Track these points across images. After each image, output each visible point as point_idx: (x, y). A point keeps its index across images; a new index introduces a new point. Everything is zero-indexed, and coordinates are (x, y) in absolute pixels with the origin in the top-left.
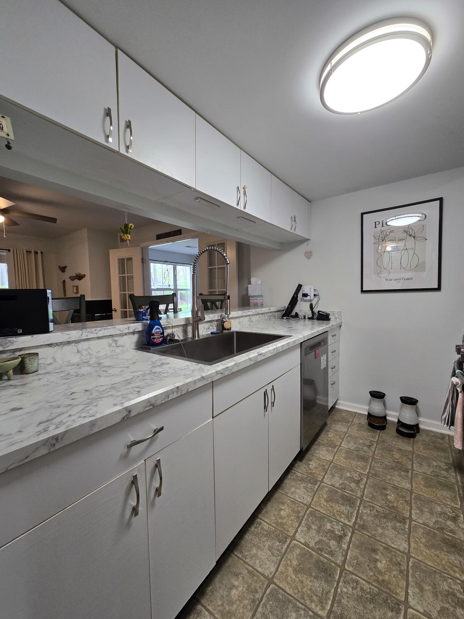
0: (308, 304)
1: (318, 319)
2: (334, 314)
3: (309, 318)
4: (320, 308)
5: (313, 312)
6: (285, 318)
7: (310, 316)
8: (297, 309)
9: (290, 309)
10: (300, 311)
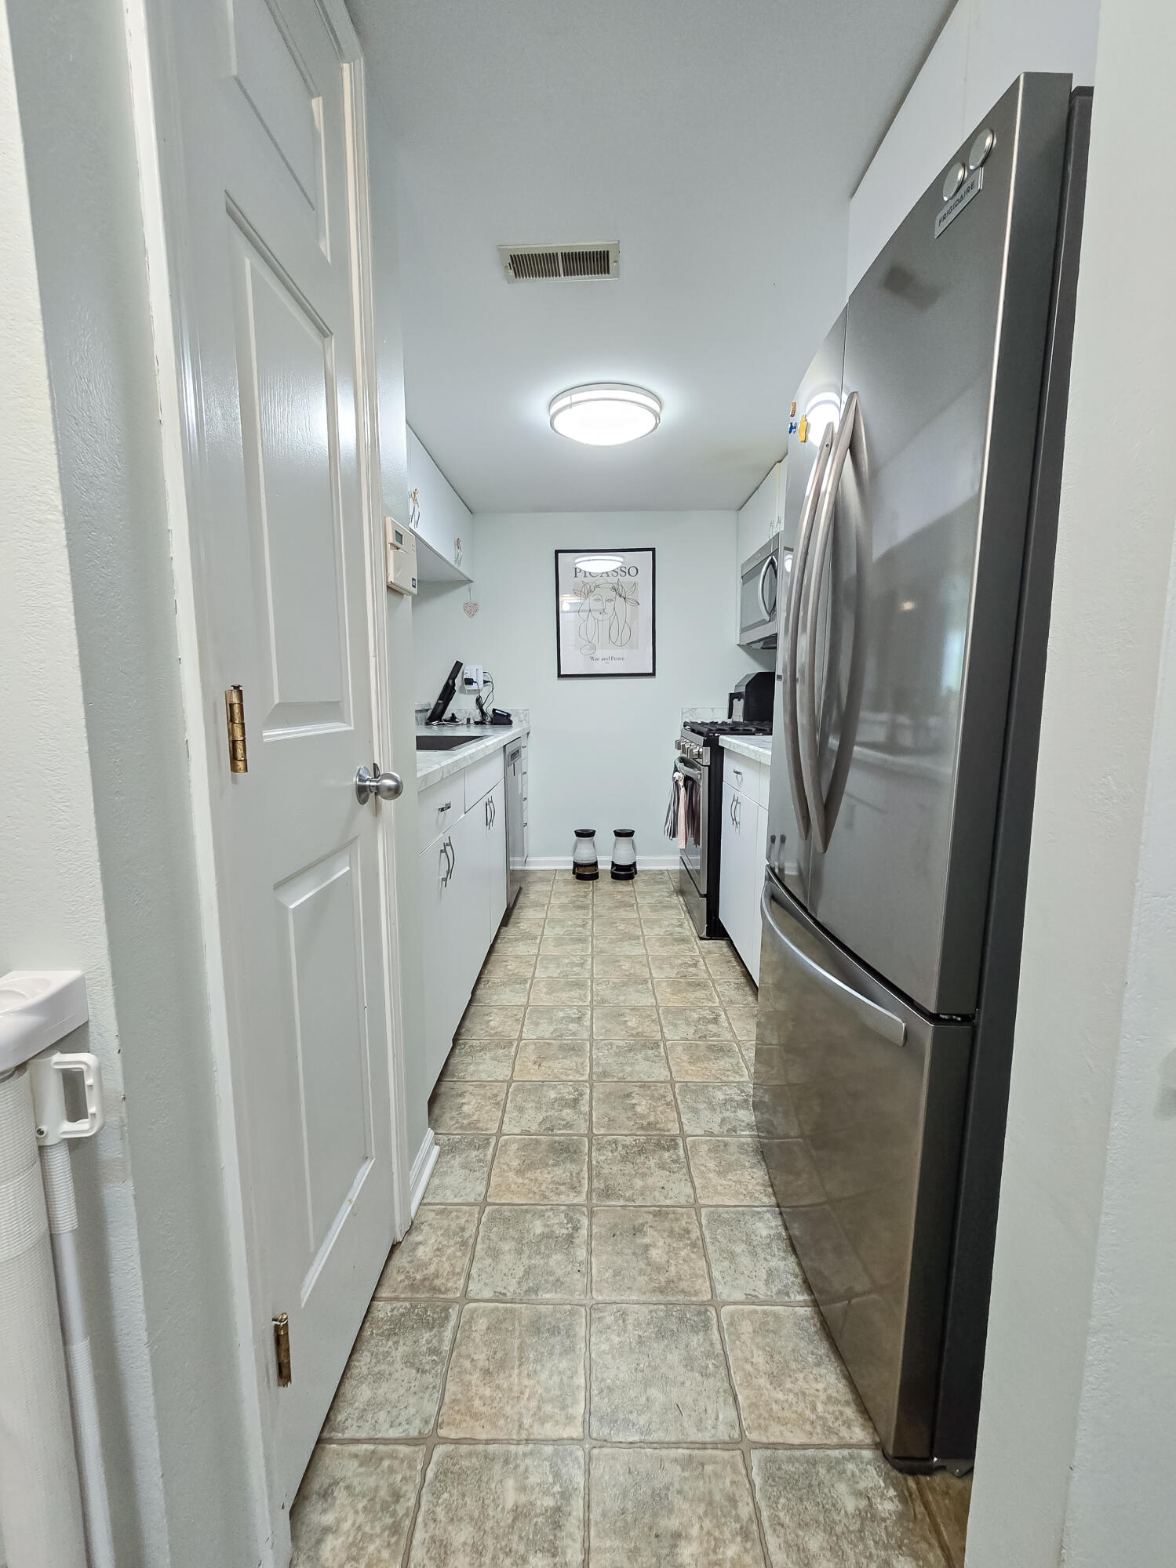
0: (474, 697)
1: (494, 722)
2: (517, 714)
3: (477, 723)
4: (496, 703)
5: (483, 714)
6: (435, 723)
7: (479, 719)
8: (452, 708)
9: (441, 707)
10: (459, 710)
